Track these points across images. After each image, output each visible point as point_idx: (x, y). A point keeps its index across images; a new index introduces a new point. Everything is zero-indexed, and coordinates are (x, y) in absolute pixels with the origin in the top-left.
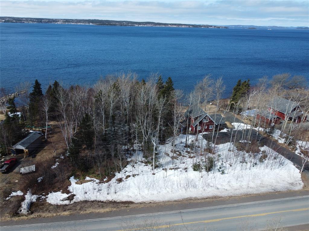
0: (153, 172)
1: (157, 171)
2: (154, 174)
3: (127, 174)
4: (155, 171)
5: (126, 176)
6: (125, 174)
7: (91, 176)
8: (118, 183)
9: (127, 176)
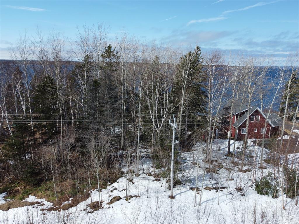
0: (169, 193)
1: (179, 192)
2: (172, 197)
3: (115, 194)
4: (175, 191)
5: (111, 198)
6: (111, 194)
7: (40, 194)
8: (89, 212)
9: (114, 198)
